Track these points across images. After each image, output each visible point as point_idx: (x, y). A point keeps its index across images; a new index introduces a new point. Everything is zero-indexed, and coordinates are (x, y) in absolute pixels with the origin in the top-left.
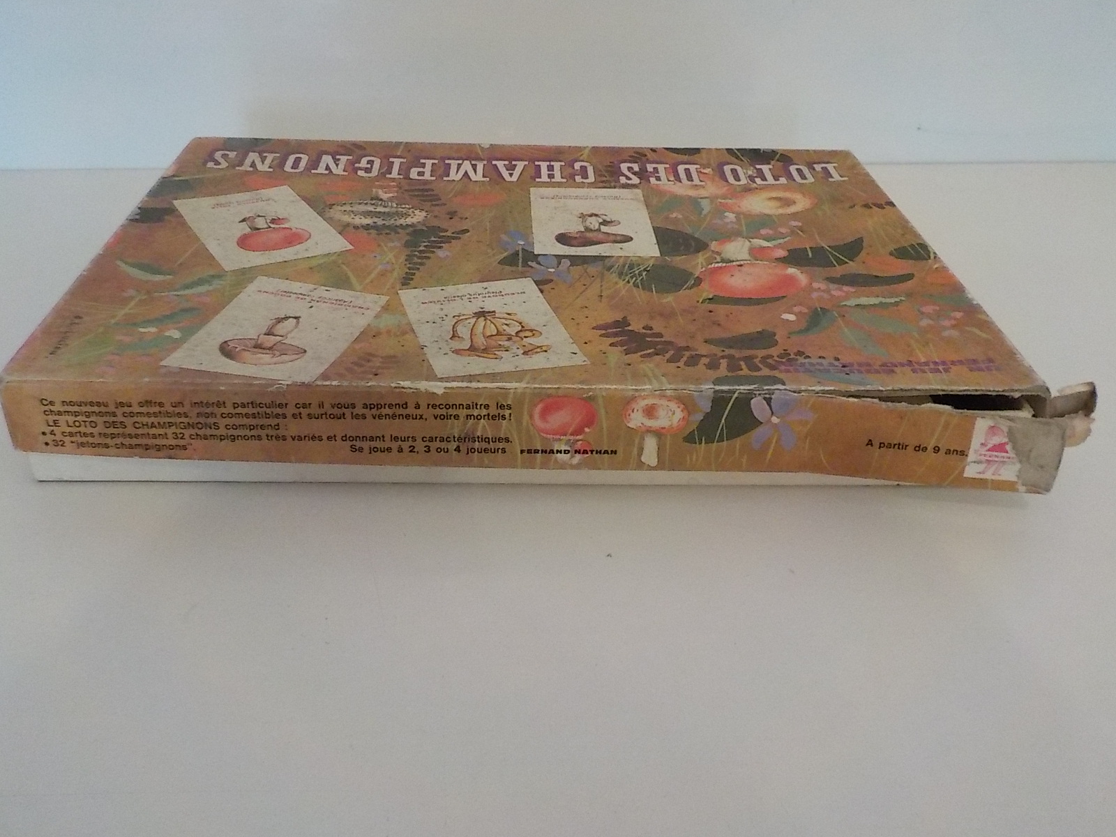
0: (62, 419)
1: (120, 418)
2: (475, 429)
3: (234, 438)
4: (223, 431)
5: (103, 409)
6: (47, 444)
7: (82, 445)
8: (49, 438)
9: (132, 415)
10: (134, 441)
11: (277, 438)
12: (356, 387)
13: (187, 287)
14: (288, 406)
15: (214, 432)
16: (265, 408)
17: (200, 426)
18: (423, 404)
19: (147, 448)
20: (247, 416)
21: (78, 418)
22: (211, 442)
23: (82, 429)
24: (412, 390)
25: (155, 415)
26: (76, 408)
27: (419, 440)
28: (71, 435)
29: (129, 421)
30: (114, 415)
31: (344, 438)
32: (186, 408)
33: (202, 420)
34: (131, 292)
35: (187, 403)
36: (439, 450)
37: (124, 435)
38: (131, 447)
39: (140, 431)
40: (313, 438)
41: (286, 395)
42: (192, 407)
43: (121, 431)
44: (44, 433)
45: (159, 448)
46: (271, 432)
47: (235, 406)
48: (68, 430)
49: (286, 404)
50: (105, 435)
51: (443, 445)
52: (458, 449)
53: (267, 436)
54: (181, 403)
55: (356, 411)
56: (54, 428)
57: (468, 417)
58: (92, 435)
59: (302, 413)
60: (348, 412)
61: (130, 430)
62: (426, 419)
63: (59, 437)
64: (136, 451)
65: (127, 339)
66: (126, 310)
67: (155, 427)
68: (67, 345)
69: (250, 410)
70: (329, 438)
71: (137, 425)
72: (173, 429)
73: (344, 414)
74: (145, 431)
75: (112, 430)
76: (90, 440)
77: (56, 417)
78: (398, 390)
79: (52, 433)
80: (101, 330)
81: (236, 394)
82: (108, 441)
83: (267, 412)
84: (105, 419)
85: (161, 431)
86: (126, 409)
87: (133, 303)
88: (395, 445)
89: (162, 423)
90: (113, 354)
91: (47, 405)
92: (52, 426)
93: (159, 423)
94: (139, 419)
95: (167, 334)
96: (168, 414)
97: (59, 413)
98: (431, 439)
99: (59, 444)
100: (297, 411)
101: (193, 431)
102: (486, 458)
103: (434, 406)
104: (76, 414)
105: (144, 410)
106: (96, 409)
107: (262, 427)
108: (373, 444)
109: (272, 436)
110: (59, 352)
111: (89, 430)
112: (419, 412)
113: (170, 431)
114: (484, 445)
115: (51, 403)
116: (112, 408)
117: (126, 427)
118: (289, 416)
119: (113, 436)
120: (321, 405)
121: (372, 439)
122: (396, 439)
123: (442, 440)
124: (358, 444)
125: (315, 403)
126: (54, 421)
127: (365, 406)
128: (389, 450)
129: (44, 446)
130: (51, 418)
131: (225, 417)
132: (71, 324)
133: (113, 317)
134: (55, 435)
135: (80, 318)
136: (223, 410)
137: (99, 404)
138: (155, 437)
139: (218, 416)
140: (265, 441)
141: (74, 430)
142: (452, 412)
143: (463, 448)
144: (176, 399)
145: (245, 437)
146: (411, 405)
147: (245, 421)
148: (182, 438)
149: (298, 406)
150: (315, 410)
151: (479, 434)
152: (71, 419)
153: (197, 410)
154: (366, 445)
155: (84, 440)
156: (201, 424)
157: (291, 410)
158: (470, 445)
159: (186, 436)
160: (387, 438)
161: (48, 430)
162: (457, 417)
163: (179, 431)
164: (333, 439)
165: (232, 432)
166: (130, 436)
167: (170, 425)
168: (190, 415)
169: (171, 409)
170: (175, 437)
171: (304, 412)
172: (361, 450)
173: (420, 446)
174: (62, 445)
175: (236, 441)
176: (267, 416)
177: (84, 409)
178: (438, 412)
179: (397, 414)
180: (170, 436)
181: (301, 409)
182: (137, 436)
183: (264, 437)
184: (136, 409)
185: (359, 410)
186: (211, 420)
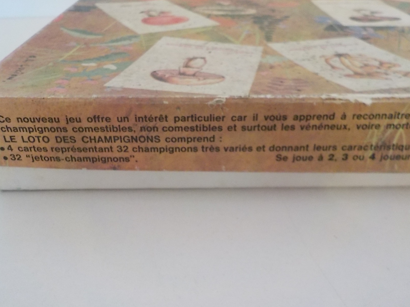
0: (18, 135)
1: (70, 133)
2: (392, 136)
3: (172, 151)
4: (163, 144)
5: (55, 125)
6: (5, 158)
7: (36, 158)
8: (7, 153)
9: (81, 130)
10: (82, 155)
11: (211, 149)
12: (288, 99)
13: (113, 41)
14: (225, 119)
15: (154, 145)
16: (203, 121)
17: (142, 139)
18: (349, 115)
19: (94, 160)
20: (186, 129)
21: (33, 134)
22: (152, 154)
23: (36, 144)
24: (341, 102)
25: (102, 129)
26: (30, 125)
27: (339, 148)
28: (26, 149)
29: (78, 136)
30: (65, 130)
31: (273, 148)
32: (131, 123)
33: (144, 134)
34: (73, 44)
35: (132, 118)
36: (356, 158)
37: (73, 149)
38: (80, 159)
39: (89, 145)
40: (244, 149)
41: (224, 108)
42: (136, 121)
43: (70, 145)
44: (2, 149)
45: (105, 160)
46: (207, 144)
47: (176, 119)
48: (23, 145)
49: (223, 117)
50: (57, 149)
51: (360, 153)
52: (373, 157)
53: (203, 147)
54: (125, 119)
55: (286, 123)
56: (11, 144)
57: (389, 126)
58: (45, 150)
59: (237, 125)
60: (279, 124)
61: (79, 144)
62: (349, 129)
63: (16, 151)
64: (83, 163)
65: (73, 70)
66: (71, 53)
67: (102, 141)
68: (22, 73)
69: (189, 124)
70: (258, 149)
71: (85, 140)
72: (118, 143)
73: (275, 126)
74: (92, 145)
75: (63, 145)
76: (43, 154)
77: (13, 134)
78: (328, 102)
79: (10, 148)
80: (51, 64)
81: (178, 108)
82: (60, 154)
83: (205, 125)
84: (56, 134)
85: (107, 145)
86: (76, 125)
87: (75, 50)
88: (316, 154)
89: (108, 138)
90: (63, 79)
91: (4, 121)
92: (9, 142)
93: (105, 137)
94: (88, 134)
95: (105, 67)
96: (113, 129)
97: (15, 130)
98: (351, 148)
99: (16, 158)
100: (232, 124)
101: (135, 145)
102: (397, 164)
103: (359, 117)
104: (30, 130)
105: (93, 125)
106: (48, 125)
107: (199, 139)
108: (297, 153)
109: (207, 148)
110: (15, 78)
111: (42, 145)
112: (344, 122)
113: (115, 145)
114: (398, 152)
115: (8, 120)
116: (63, 124)
117: (75, 141)
118: (225, 128)
119: (63, 150)
120: (255, 118)
121: (297, 149)
122: (318, 148)
123: (360, 148)
124: (284, 153)
125: (250, 114)
126: (11, 137)
127: (296, 118)
128: (311, 158)
129: (3, 160)
130: (8, 135)
131: (166, 131)
132: (26, 61)
133: (61, 57)
134: (12, 150)
135: (34, 57)
136: (165, 124)
137: (51, 120)
138: (101, 150)
139: (160, 130)
140: (200, 152)
141: (29, 145)
142: (376, 122)
143: (378, 156)
144: (122, 114)
145: (181, 150)
146: (338, 115)
147: (185, 134)
148: (125, 151)
149: (234, 118)
150: (249, 122)
151: (395, 142)
152: (26, 135)
153: (141, 124)
154: (290, 154)
155: (38, 154)
156: (144, 137)
157: (228, 122)
158: (384, 152)
159: (130, 149)
160: (311, 148)
161: (6, 145)
162: (378, 127)
163: (123, 144)
164: (262, 150)
165: (171, 145)
166: (79, 150)
167: (116, 139)
168: (133, 129)
169: (116, 124)
170: (120, 150)
171: (239, 124)
172: (285, 159)
173: (339, 154)
174: (18, 159)
175: (175, 153)
176: (204, 129)
177: (38, 125)
178: (362, 122)
179: (323, 125)
180: (115, 149)
181: (237, 121)
182: (85, 150)
183: (200, 149)
184: (85, 124)
185: (290, 122)
186: (153, 134)
